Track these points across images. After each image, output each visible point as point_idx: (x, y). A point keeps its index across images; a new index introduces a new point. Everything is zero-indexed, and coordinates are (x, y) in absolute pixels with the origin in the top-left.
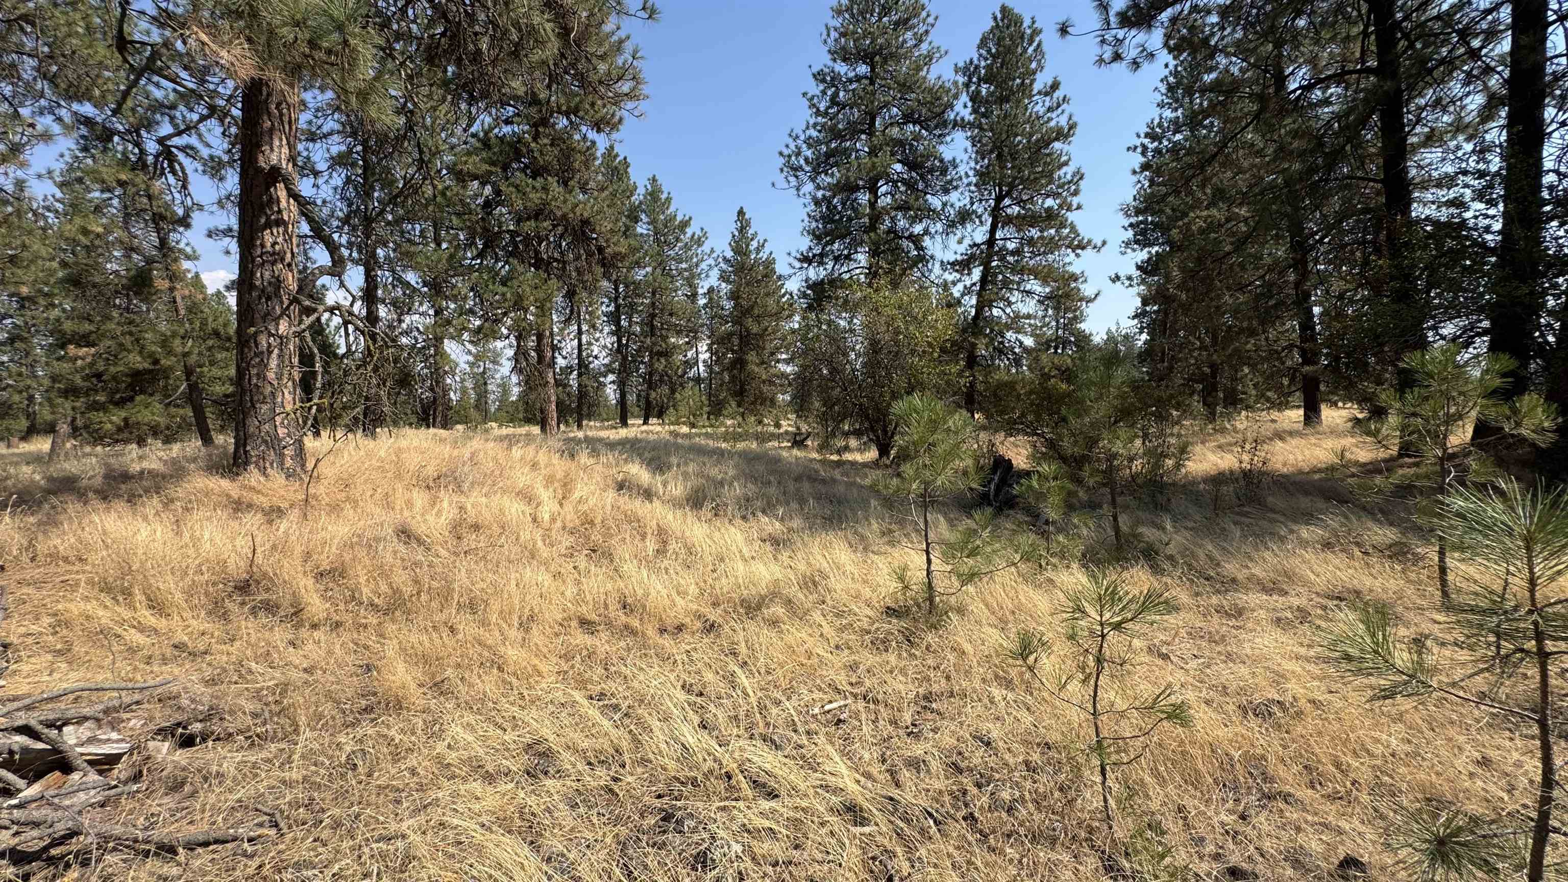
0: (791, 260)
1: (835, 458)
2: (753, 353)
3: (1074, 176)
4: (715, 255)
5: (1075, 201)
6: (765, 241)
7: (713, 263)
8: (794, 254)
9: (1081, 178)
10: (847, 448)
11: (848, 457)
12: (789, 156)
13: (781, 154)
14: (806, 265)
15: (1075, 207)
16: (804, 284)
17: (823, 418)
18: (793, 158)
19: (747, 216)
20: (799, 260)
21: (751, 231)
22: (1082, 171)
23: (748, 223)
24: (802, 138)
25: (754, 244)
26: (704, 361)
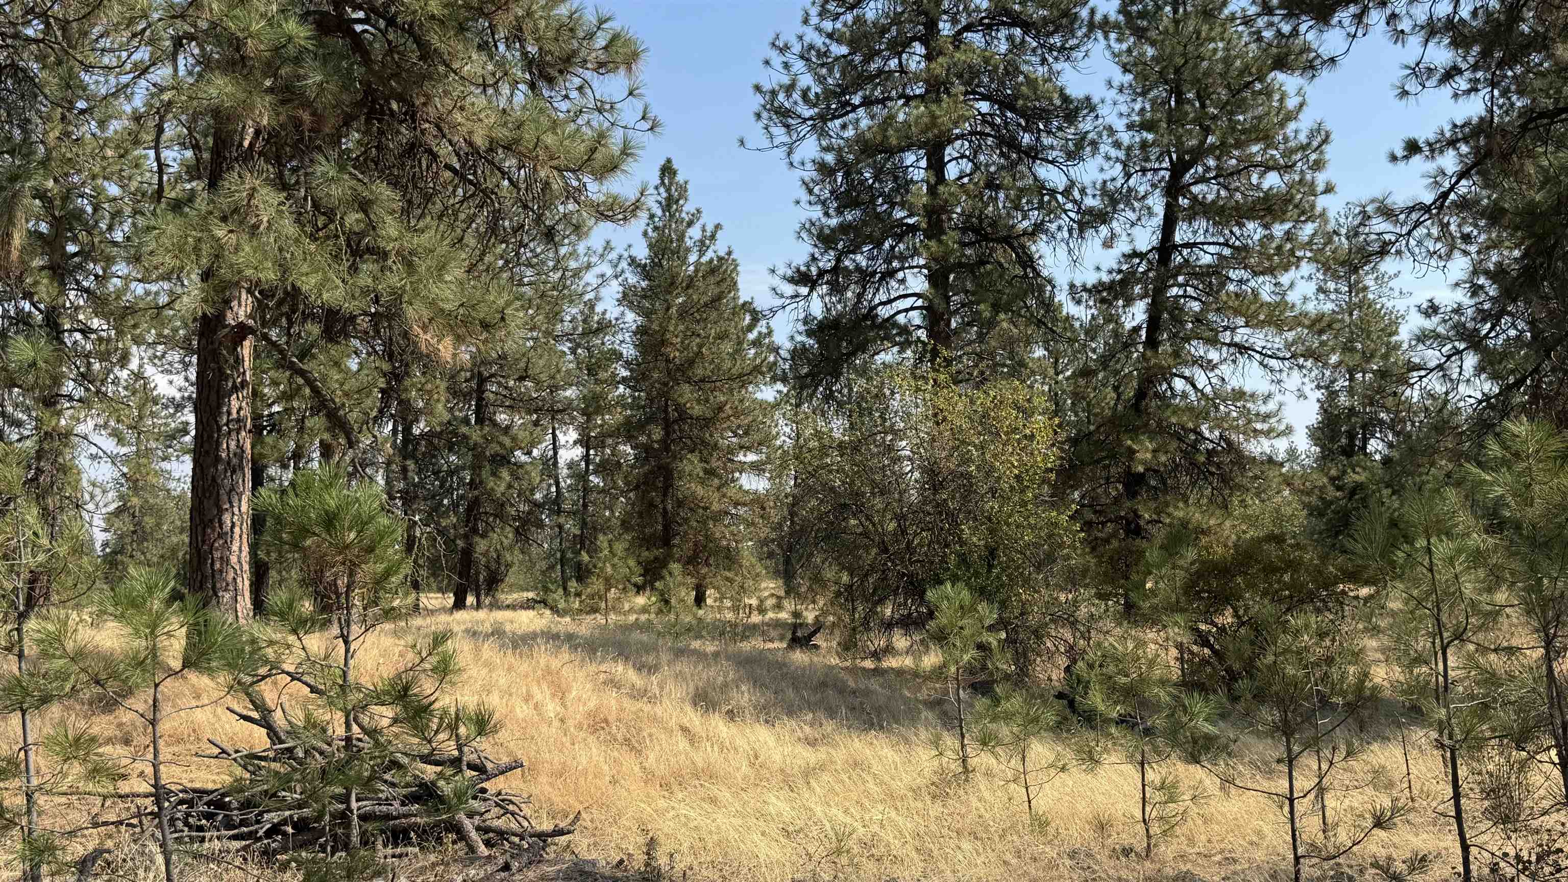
0: (776, 281)
1: (869, 664)
2: (694, 458)
3: (1311, 136)
4: (613, 256)
5: (1321, 179)
6: (718, 227)
7: (609, 272)
8: (782, 270)
9: (1325, 141)
10: (889, 650)
11: (892, 662)
12: (774, 93)
13: (758, 88)
14: (804, 291)
15: (1320, 188)
16: (801, 328)
17: (848, 595)
18: (781, 97)
19: (680, 178)
20: (791, 280)
21: (689, 207)
22: (1328, 126)
23: (683, 190)
24: (797, 48)
25: (694, 233)
26: (571, 465)
